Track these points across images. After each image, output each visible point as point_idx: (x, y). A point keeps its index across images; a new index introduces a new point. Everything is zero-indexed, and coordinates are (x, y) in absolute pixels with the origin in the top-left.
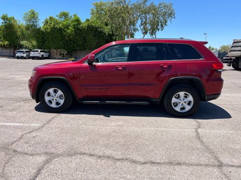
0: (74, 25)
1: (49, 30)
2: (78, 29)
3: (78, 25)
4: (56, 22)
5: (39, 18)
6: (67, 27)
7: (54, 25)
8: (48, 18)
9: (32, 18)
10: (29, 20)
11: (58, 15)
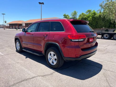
0: (92, 16)
1: (80, 19)
2: (94, 17)
3: (94, 15)
4: (84, 15)
5: (77, 14)
6: (89, 17)
7: (83, 17)
8: (81, 14)
9: (75, 14)
10: (73, 16)
11: (86, 12)
